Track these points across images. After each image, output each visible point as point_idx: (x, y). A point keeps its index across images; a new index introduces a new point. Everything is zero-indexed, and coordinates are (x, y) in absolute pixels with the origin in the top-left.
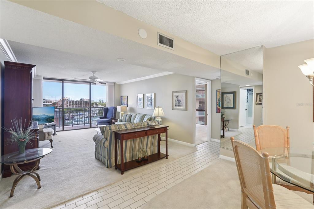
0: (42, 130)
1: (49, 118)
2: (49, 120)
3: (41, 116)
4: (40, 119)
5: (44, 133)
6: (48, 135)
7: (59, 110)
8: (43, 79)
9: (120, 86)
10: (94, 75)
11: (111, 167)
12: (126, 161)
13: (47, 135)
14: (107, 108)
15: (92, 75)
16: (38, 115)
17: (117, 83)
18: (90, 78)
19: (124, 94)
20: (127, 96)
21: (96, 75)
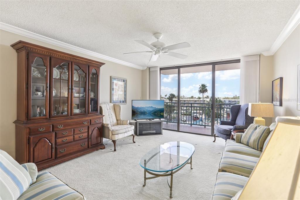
3: (147, 109)
4: (146, 112)
7: (191, 105)
16: (143, 107)
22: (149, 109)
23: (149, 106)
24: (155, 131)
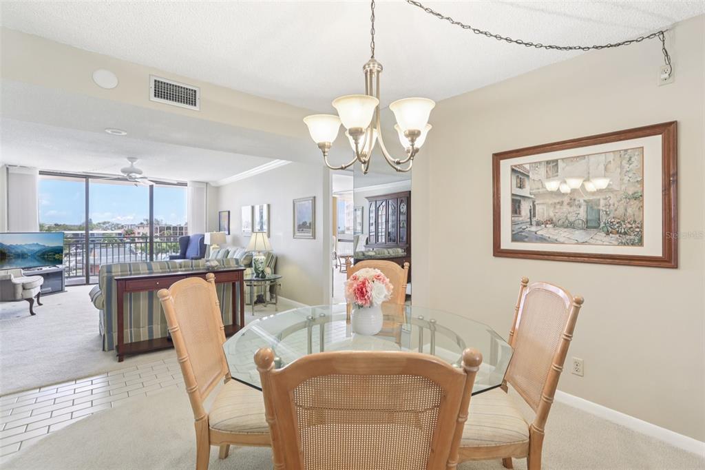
0: (8, 278)
1: (49, 252)
2: (46, 256)
5: (14, 285)
6: (24, 289)
8: (40, 174)
9: (218, 189)
10: (132, 166)
11: (110, 349)
12: (152, 336)
13: (20, 290)
14: (189, 237)
15: (127, 164)
17: (213, 184)
18: (123, 171)
19: (225, 207)
20: (229, 212)
21: (137, 165)
22: (32, 248)
23: (31, 243)
24: (50, 288)
